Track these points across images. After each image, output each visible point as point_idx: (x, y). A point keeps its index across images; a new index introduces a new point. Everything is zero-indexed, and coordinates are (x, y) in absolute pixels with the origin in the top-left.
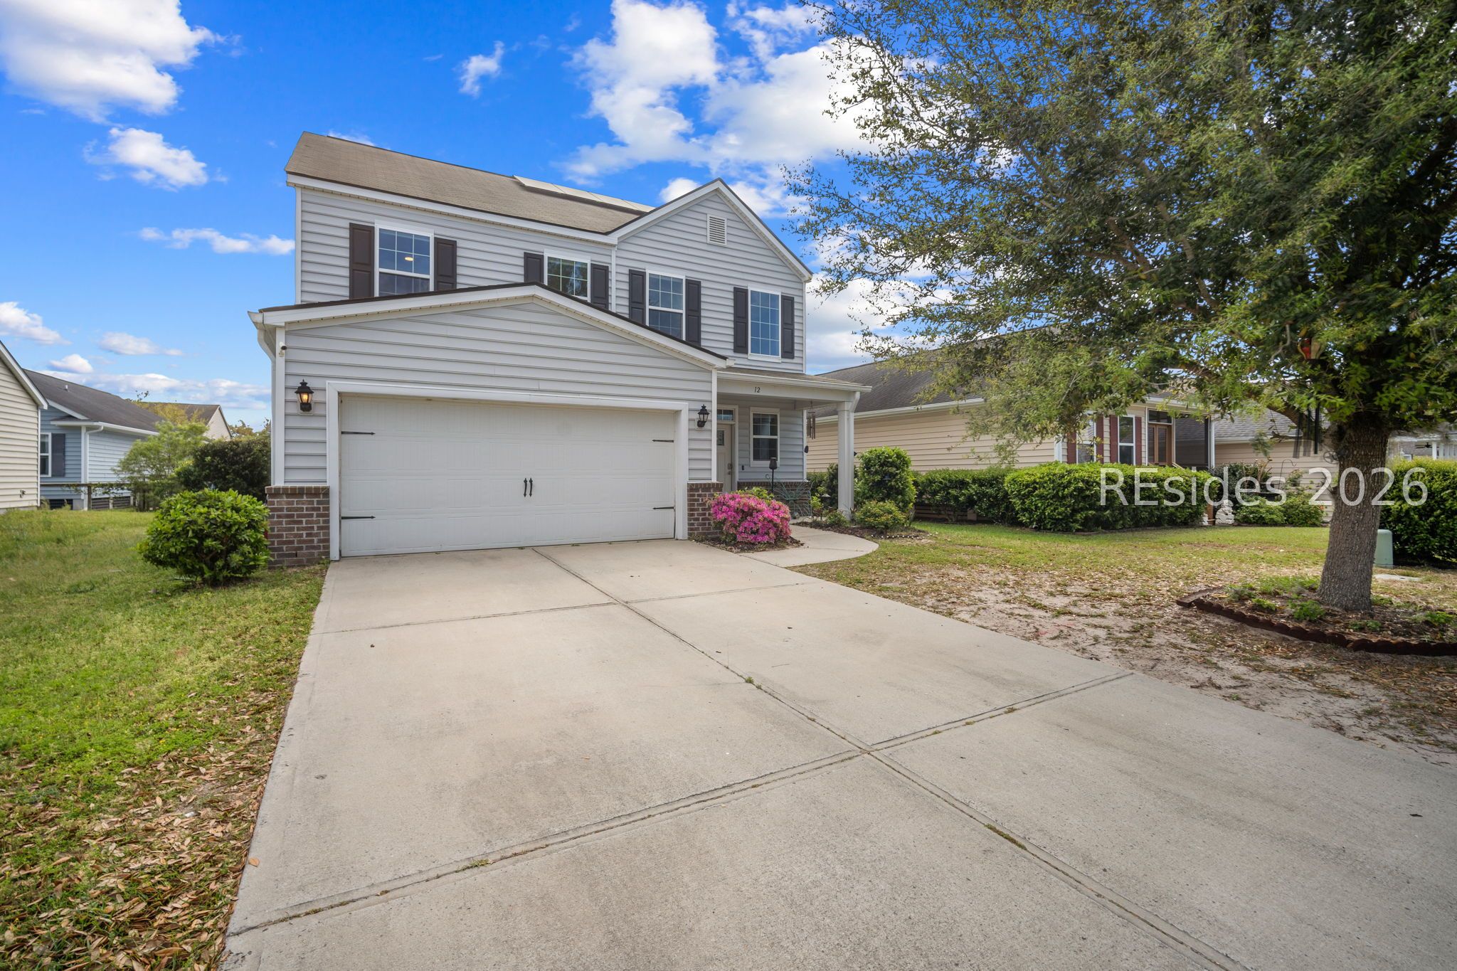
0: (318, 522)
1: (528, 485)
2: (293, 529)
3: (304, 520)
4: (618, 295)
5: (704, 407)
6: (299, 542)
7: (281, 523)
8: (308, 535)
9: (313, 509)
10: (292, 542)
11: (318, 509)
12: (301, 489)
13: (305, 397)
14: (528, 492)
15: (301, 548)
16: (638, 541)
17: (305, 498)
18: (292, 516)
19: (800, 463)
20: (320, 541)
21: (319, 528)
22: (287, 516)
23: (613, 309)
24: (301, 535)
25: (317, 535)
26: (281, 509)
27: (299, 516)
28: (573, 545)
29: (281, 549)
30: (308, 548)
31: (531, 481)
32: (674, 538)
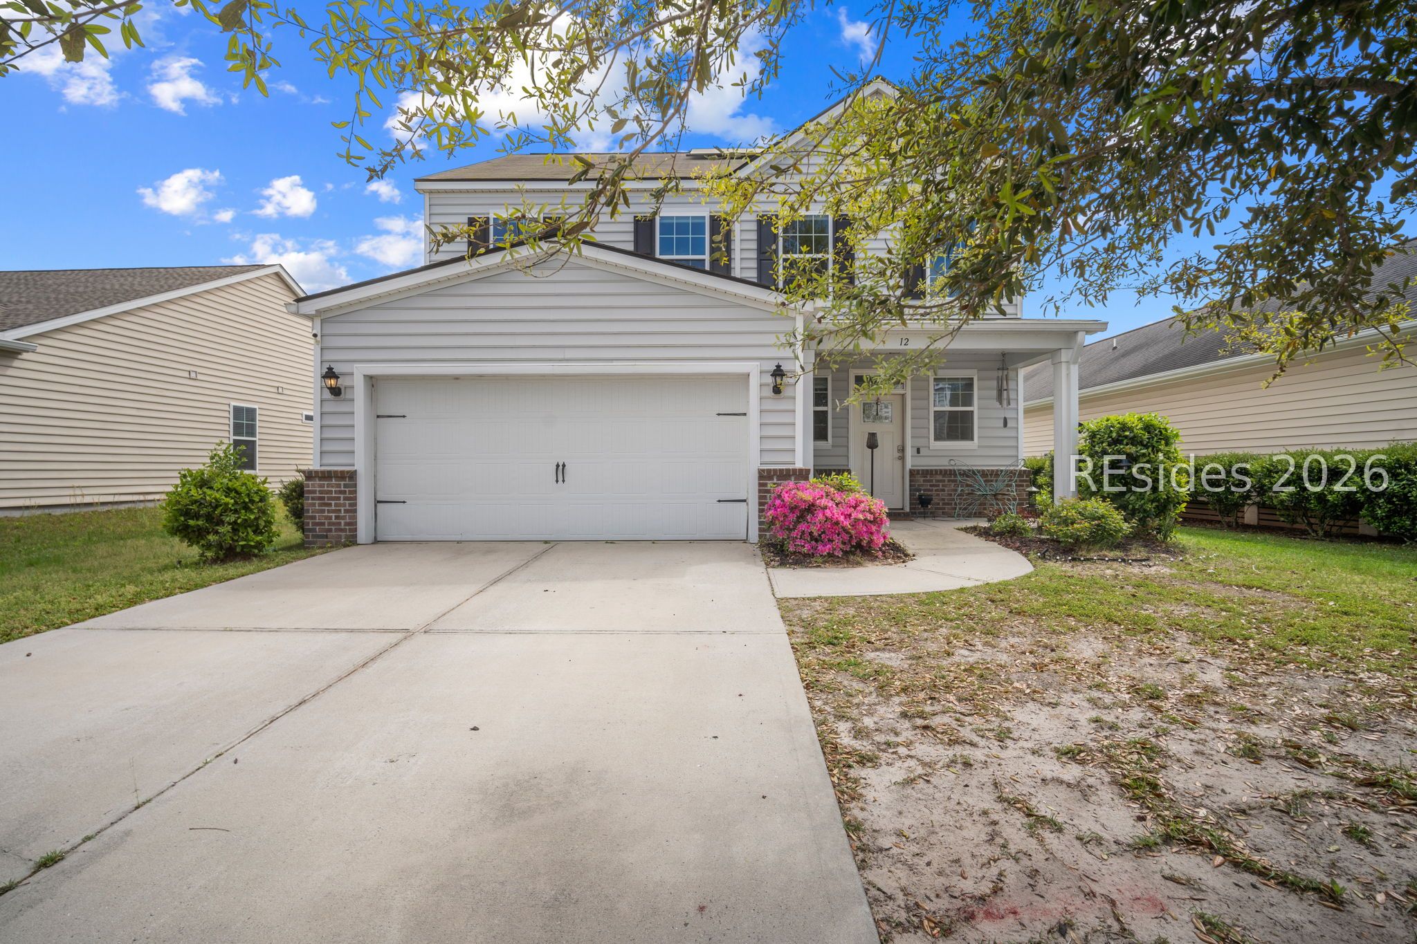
0: (344, 505)
1: (561, 469)
2: (323, 511)
3: (333, 502)
4: (744, 258)
5: (778, 367)
6: (330, 524)
7: (314, 505)
8: (337, 517)
9: (341, 492)
10: (323, 524)
11: (344, 492)
12: (329, 472)
13: (333, 382)
14: (560, 479)
15: (330, 530)
16: (691, 541)
17: (334, 482)
18: (323, 498)
19: (1013, 443)
20: (347, 524)
21: (346, 511)
22: (320, 498)
23: (737, 273)
24: (330, 518)
25: (344, 518)
26: (314, 492)
27: (329, 499)
28: (607, 542)
29: (314, 530)
30: (337, 530)
31: (564, 466)
32: (745, 541)
